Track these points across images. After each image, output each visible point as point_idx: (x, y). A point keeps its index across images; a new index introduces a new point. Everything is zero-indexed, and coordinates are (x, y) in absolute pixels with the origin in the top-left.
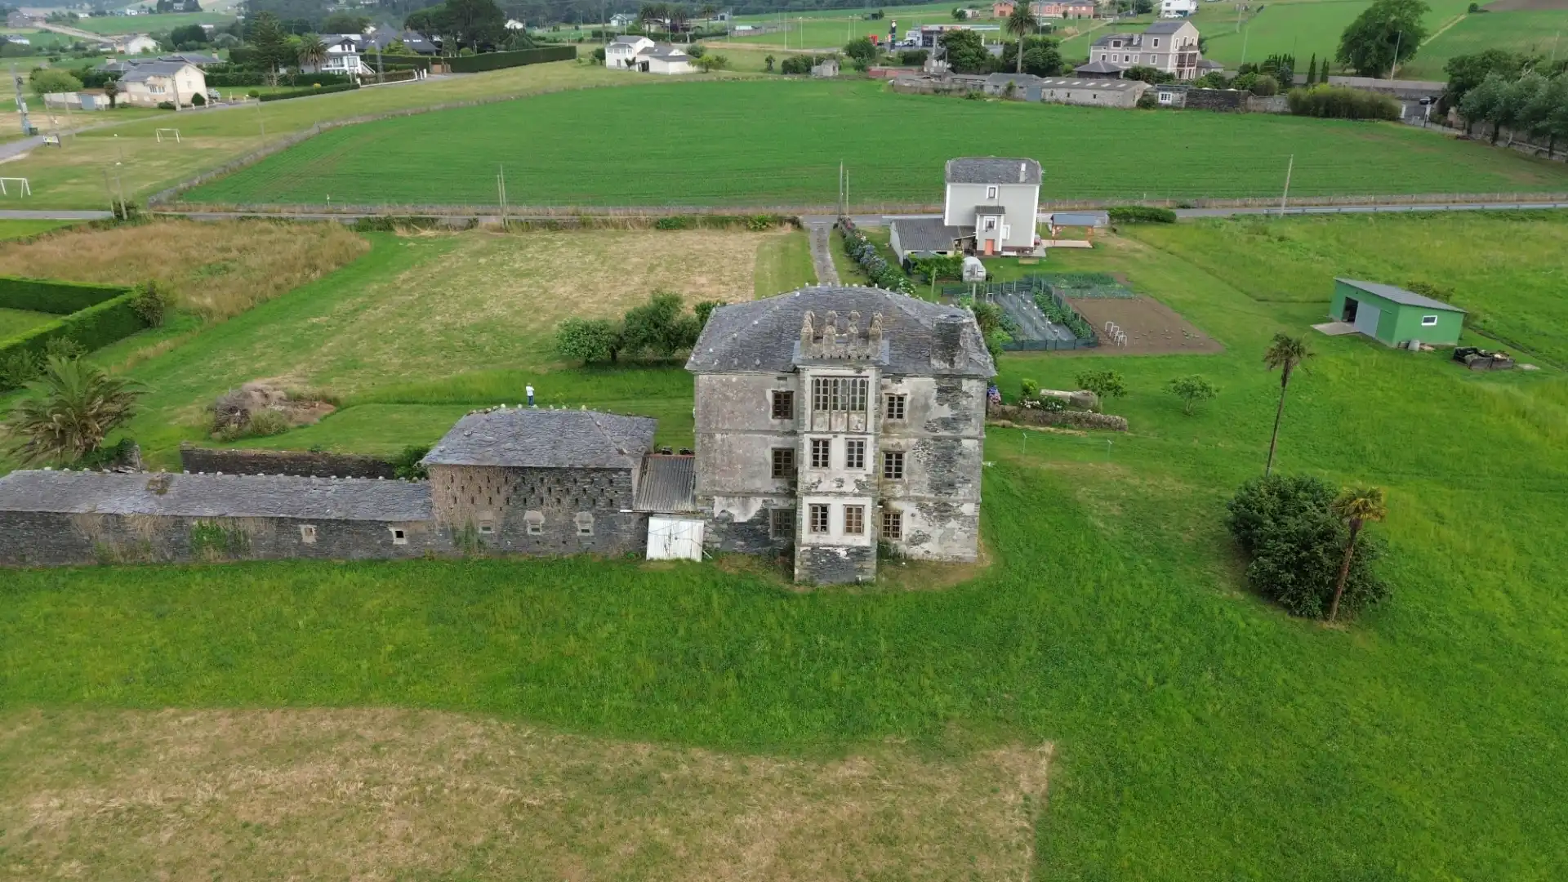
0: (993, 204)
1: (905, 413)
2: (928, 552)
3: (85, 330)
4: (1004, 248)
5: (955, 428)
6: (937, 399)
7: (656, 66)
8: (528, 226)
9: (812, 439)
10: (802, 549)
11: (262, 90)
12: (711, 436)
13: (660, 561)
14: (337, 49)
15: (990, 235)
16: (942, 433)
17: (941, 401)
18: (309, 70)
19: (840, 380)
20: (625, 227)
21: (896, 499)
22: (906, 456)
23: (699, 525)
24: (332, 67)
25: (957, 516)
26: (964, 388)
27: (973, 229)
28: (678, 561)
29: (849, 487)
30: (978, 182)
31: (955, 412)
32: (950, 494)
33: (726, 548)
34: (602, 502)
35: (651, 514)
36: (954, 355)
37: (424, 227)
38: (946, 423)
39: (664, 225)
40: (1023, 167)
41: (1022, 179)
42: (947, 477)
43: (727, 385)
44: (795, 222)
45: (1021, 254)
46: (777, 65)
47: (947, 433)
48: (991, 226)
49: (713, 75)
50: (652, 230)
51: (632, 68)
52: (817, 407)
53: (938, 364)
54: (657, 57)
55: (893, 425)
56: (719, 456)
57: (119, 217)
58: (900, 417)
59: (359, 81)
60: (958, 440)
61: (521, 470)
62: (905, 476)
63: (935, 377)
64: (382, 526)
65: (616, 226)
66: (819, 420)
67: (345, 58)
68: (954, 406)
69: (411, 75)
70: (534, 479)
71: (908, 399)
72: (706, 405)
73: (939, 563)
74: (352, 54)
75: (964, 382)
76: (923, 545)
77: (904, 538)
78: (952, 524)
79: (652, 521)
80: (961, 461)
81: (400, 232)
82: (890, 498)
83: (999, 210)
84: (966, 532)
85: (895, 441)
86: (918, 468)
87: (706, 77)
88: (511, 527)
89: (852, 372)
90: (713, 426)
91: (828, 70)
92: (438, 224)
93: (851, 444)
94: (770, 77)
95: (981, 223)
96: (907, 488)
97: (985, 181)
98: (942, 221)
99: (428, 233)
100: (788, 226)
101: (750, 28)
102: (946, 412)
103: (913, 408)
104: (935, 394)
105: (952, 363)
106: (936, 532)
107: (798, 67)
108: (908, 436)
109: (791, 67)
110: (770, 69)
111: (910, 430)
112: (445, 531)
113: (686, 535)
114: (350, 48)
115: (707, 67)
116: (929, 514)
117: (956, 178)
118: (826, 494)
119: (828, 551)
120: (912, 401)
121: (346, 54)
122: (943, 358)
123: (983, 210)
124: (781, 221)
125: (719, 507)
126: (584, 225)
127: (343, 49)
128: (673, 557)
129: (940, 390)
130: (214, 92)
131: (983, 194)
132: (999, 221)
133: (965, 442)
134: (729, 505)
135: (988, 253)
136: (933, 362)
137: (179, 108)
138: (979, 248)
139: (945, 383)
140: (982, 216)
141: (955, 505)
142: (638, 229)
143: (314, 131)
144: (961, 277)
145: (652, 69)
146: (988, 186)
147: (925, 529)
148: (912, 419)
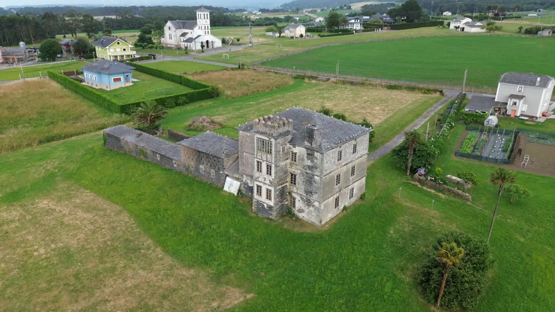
0: (520, 94)
1: (297, 160)
2: (303, 217)
3: (193, 96)
4: (522, 115)
5: (312, 170)
6: (307, 157)
7: (467, 29)
8: (344, 83)
9: (257, 161)
10: (255, 200)
11: (322, 34)
12: (243, 153)
13: (226, 192)
14: (353, 21)
15: (514, 108)
16: (308, 171)
17: (308, 158)
18: (341, 28)
19: (264, 141)
20: (376, 87)
21: (294, 192)
22: (297, 177)
23: (239, 183)
24: (349, 27)
25: (314, 206)
26: (315, 155)
27: (506, 104)
28: (230, 193)
29: (267, 182)
30: (514, 83)
31: (312, 164)
32: (311, 196)
33: (246, 194)
34: (217, 168)
35: (227, 175)
36: (312, 141)
37: (313, 79)
38: (310, 168)
39: (391, 87)
40: (539, 79)
41: (537, 84)
42: (310, 189)
43: (247, 136)
44: (441, 92)
45: (531, 119)
46: (523, 30)
47: (309, 172)
48: (515, 104)
49: (493, 33)
50: (385, 89)
51: (457, 29)
52: (258, 150)
53: (306, 143)
54: (468, 26)
55: (293, 164)
56: (245, 161)
57: (239, 68)
58: (295, 161)
59: (354, 32)
60: (313, 175)
61: (199, 152)
62: (297, 185)
63: (306, 148)
64: (172, 160)
65: (373, 86)
66: (259, 154)
67: (355, 24)
68: (312, 161)
69: (374, 30)
70: (202, 155)
71: (298, 155)
72: (242, 142)
73: (307, 222)
74: (358, 23)
75: (315, 153)
76: (302, 213)
77: (296, 209)
78: (311, 208)
79: (227, 178)
80: (314, 184)
81: (306, 80)
82: (292, 191)
83: (520, 97)
84: (316, 213)
85: (294, 170)
86: (301, 182)
87: (489, 34)
88: (197, 169)
89: (267, 139)
90: (243, 150)
91: (546, 33)
92: (317, 79)
93: (268, 166)
94: (518, 35)
95: (510, 102)
96: (297, 189)
97: (518, 84)
98: (494, 98)
99: (314, 81)
100: (438, 93)
101: (536, 15)
102: (309, 163)
103: (299, 159)
104: (306, 155)
105: (311, 144)
106: (306, 210)
107: (532, 32)
108: (297, 169)
109: (529, 32)
110: (520, 32)
111: (298, 167)
112: (183, 165)
113: (234, 185)
114: (357, 21)
115: (490, 30)
116: (304, 202)
117: (504, 81)
118: (261, 182)
119: (262, 204)
120: (299, 156)
121: (355, 23)
122: (308, 141)
123: (512, 96)
124: (435, 91)
125: (245, 179)
126: (362, 84)
127: (355, 21)
128: (230, 191)
129: (308, 154)
130: (309, 34)
131: (516, 89)
132: (519, 103)
133: (316, 177)
134: (247, 179)
135: (512, 116)
136: (306, 142)
137: (294, 38)
138: (508, 113)
139: (309, 152)
140: (511, 99)
141: (312, 201)
142: (381, 88)
143: (320, 47)
144: (483, 124)
145: (465, 30)
146: (519, 86)
147: (303, 208)
148: (299, 163)
